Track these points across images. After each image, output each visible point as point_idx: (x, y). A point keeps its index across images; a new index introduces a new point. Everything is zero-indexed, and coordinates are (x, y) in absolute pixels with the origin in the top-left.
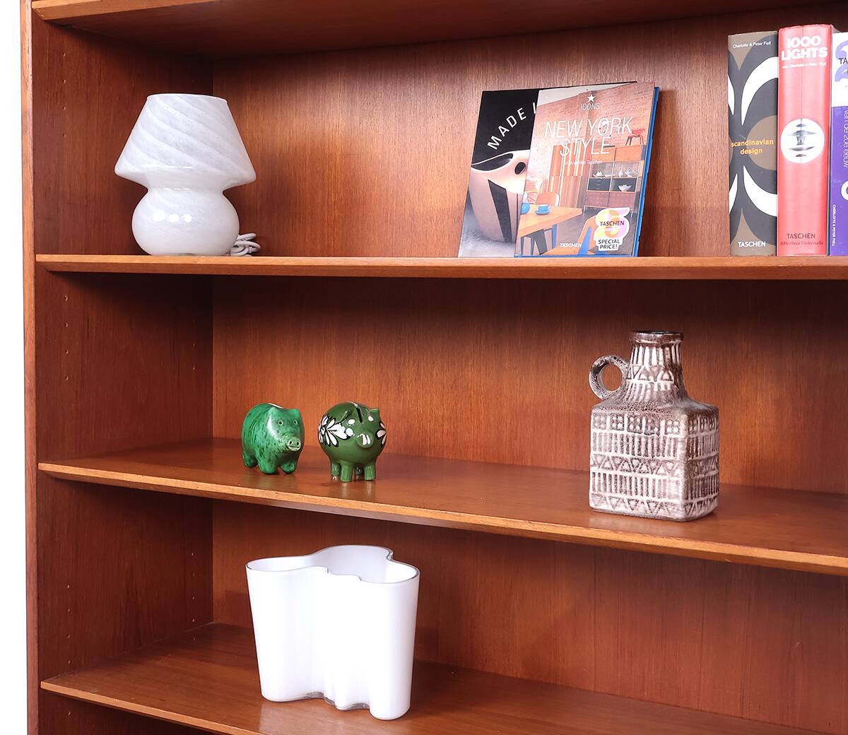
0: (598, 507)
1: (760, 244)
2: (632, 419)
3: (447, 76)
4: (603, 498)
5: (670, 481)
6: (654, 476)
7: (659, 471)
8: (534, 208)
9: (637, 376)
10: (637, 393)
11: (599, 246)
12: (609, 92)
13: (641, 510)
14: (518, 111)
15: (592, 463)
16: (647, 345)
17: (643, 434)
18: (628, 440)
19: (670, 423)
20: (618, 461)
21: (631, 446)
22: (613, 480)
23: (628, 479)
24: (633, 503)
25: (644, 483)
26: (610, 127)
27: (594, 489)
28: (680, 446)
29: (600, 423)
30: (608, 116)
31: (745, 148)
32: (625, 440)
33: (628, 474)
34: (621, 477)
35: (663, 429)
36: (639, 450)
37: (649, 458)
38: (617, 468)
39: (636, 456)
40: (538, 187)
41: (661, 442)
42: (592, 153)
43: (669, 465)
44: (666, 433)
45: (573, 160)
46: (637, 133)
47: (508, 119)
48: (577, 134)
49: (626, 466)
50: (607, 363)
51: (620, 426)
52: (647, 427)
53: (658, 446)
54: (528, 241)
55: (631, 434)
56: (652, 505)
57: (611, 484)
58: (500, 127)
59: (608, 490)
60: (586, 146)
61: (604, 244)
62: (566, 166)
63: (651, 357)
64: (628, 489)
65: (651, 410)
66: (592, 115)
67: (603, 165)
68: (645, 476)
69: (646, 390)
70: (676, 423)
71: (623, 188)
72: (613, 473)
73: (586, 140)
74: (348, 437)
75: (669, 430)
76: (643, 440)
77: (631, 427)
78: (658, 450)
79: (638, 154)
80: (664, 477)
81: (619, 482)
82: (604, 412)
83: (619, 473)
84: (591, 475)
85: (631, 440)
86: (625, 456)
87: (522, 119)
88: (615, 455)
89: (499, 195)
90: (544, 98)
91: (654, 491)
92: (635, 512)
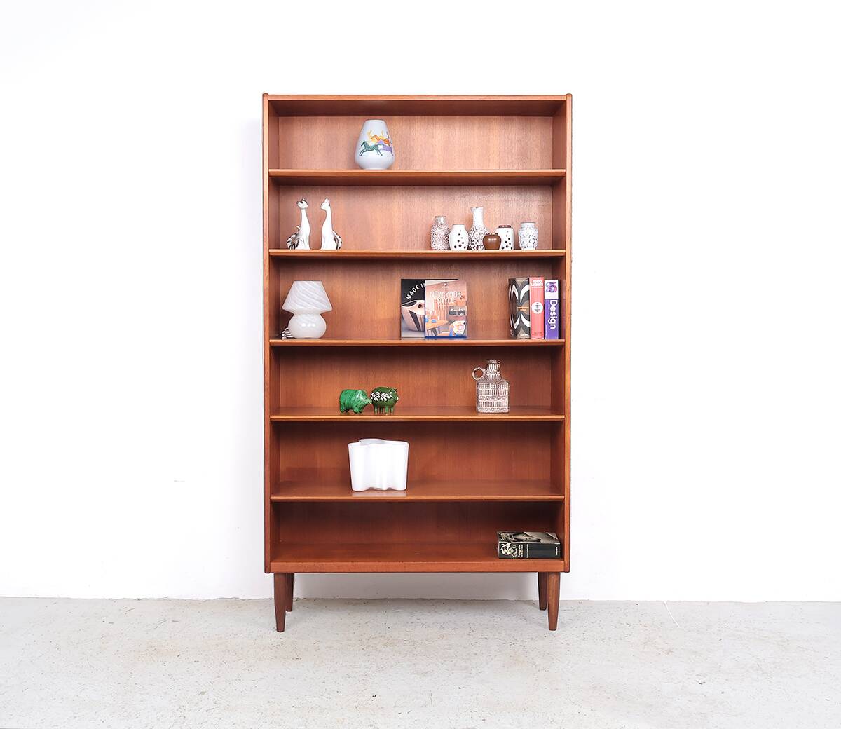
0: (481, 411)
1: (526, 335)
2: (492, 385)
4: (482, 408)
5: (504, 402)
6: (499, 401)
7: (501, 399)
8: (430, 320)
9: (491, 372)
10: (492, 377)
11: (456, 333)
12: (451, 283)
13: (495, 411)
14: (416, 286)
15: (479, 398)
16: (494, 364)
17: (496, 389)
19: (504, 385)
21: (492, 393)
23: (491, 402)
24: (492, 409)
25: (496, 403)
26: (453, 294)
27: (480, 406)
28: (507, 391)
29: (482, 386)
30: (453, 291)
31: (522, 309)
32: (490, 391)
35: (502, 387)
37: (498, 395)
38: (487, 399)
39: (494, 395)
40: (430, 313)
42: (449, 302)
43: (504, 397)
45: (442, 304)
46: (463, 297)
47: (412, 289)
48: (442, 296)
49: (490, 399)
50: (478, 369)
51: (488, 387)
52: (497, 387)
53: (500, 392)
54: (430, 331)
55: (492, 389)
56: (499, 409)
57: (485, 404)
58: (410, 292)
59: (484, 406)
60: (446, 300)
62: (440, 307)
63: (495, 367)
64: (491, 405)
65: (497, 382)
66: (446, 290)
67: (453, 307)
68: (496, 401)
69: (494, 376)
70: (506, 385)
71: (461, 315)
72: (486, 401)
73: (446, 298)
74: (391, 398)
75: (504, 387)
76: (496, 391)
77: (492, 387)
79: (465, 304)
80: (502, 401)
81: (488, 403)
82: (483, 383)
83: (488, 401)
84: (479, 402)
85: (492, 391)
86: (490, 396)
87: (418, 289)
88: (486, 396)
89: (414, 315)
90: (427, 283)
91: (499, 405)
92: (493, 412)
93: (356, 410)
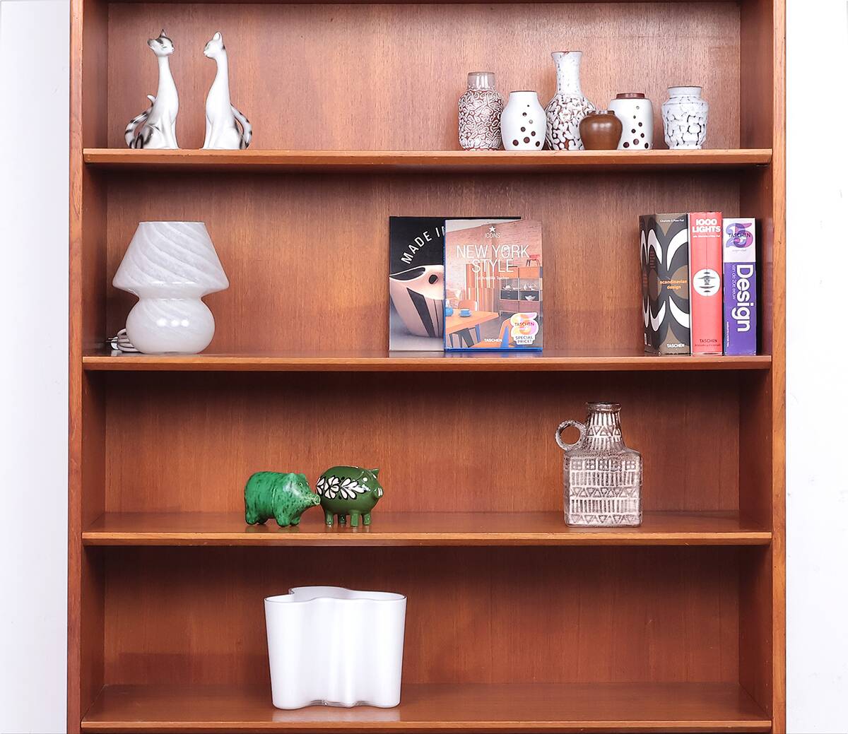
0: (577, 523)
1: (680, 345)
2: (601, 462)
3: (353, 201)
4: (580, 517)
5: (629, 501)
6: (618, 498)
7: (622, 495)
8: (457, 312)
9: (599, 433)
10: (600, 444)
11: (517, 341)
12: (506, 226)
13: (608, 522)
14: (424, 234)
15: (571, 493)
16: (605, 412)
17: (610, 471)
18: (598, 476)
19: (628, 462)
20: (591, 491)
21: (600, 480)
22: (588, 504)
23: (599, 502)
24: (603, 518)
25: (611, 503)
26: (511, 252)
27: (573, 511)
28: (636, 477)
29: (577, 466)
30: (510, 244)
31: (670, 285)
32: (596, 476)
33: (599, 499)
34: (594, 501)
35: (624, 467)
36: (607, 482)
37: (614, 485)
38: (590, 496)
39: (605, 486)
40: (457, 296)
41: (623, 475)
42: (499, 271)
43: (629, 490)
44: (626, 469)
45: (485, 275)
46: (534, 258)
47: (416, 240)
48: (484, 256)
49: (597, 493)
50: (569, 425)
51: (593, 467)
52: (612, 466)
53: (621, 478)
54: (456, 337)
55: (600, 472)
56: (617, 518)
57: (586, 507)
58: (410, 246)
59: (584, 510)
60: (493, 266)
61: (520, 339)
62: (479, 281)
63: (607, 420)
64: (599, 508)
65: (612, 455)
66: (495, 242)
67: (510, 280)
68: (611, 499)
69: (607, 442)
70: (633, 462)
71: (529, 299)
72: (587, 499)
73: (493, 261)
74: (365, 491)
75: (628, 467)
76: (610, 475)
77: (601, 467)
78: (621, 481)
79: (537, 274)
80: (625, 499)
81: (592, 505)
82: (580, 458)
83: (592, 499)
84: (571, 502)
85: (600, 476)
86: (597, 486)
87: (428, 240)
88: (589, 486)
89: (419, 300)
90: (450, 226)
91: (618, 508)
92: (604, 524)
93: (283, 519)
